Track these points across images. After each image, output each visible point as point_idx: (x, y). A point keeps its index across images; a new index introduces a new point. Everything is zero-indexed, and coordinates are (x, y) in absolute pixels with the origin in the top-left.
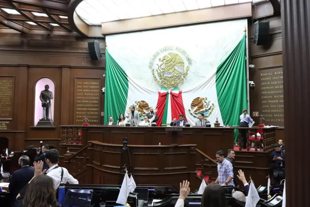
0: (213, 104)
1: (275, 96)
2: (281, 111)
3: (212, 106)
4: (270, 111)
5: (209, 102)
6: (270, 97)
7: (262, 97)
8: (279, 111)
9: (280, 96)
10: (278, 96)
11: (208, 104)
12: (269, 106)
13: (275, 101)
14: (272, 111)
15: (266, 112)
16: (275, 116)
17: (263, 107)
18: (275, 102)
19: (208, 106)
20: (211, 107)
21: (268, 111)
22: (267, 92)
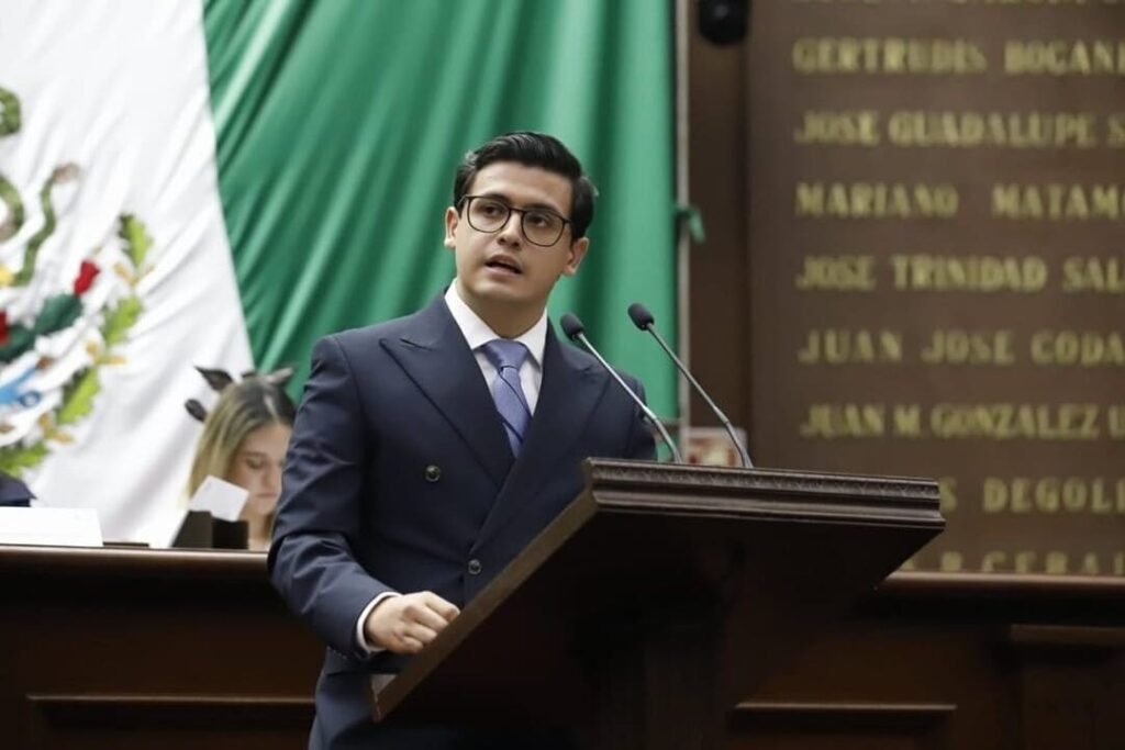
0: (126, 226)
1: (1004, 201)
2: (1078, 422)
3: (111, 257)
4: (925, 420)
5: (59, 174)
6: (922, 195)
7: (809, 199)
8: (1054, 421)
9: (1065, 201)
10: (1045, 201)
11: (34, 224)
12: (914, 342)
13: (994, 274)
14: (952, 423)
15: (868, 440)
16: (994, 497)
17: (810, 354)
18: (1004, 292)
19: (34, 245)
20: (88, 274)
21: (889, 420)
22: (881, 127)
